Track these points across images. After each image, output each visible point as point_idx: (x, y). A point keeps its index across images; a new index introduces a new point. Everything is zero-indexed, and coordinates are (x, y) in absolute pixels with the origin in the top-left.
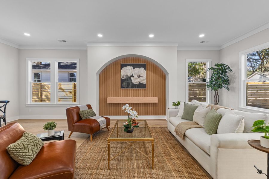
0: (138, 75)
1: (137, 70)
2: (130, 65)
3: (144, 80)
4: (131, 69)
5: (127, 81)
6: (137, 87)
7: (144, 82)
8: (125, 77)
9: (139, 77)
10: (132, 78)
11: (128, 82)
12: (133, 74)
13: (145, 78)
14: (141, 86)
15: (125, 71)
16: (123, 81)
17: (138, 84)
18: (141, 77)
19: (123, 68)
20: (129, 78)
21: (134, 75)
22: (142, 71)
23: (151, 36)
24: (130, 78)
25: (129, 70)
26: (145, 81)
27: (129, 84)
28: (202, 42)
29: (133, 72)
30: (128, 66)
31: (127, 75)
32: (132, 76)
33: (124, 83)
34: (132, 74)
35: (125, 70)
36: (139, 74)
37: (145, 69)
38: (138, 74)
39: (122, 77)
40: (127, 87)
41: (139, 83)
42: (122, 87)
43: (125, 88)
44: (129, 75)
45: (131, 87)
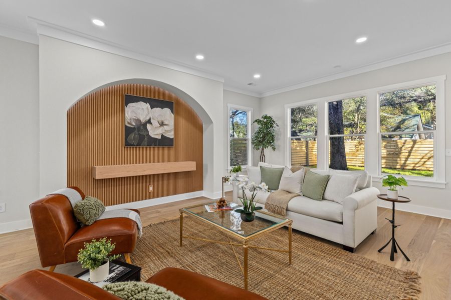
0: (160, 122)
1: (157, 110)
2: (145, 100)
3: (170, 131)
4: (147, 108)
5: (139, 131)
6: (157, 143)
7: (171, 135)
8: (134, 124)
9: (162, 124)
10: (148, 126)
11: (141, 133)
12: (150, 119)
13: (173, 127)
14: (165, 142)
15: (133, 111)
16: (128, 131)
17: (159, 137)
18: (166, 125)
19: (130, 104)
20: (142, 127)
21: (152, 121)
22: (166, 114)
23: (200, 57)
24: (145, 125)
25: (142, 109)
26: (173, 133)
27: (141, 138)
28: (250, 84)
29: (150, 115)
30: (141, 102)
31: (138, 120)
32: (149, 122)
33: (132, 136)
34: (148, 118)
35: (134, 108)
36: (162, 119)
37: (172, 112)
38: (160, 119)
39: (128, 123)
40: (139, 145)
41: (162, 135)
42: (128, 144)
43: (133, 145)
44: (143, 119)
45: (146, 143)
